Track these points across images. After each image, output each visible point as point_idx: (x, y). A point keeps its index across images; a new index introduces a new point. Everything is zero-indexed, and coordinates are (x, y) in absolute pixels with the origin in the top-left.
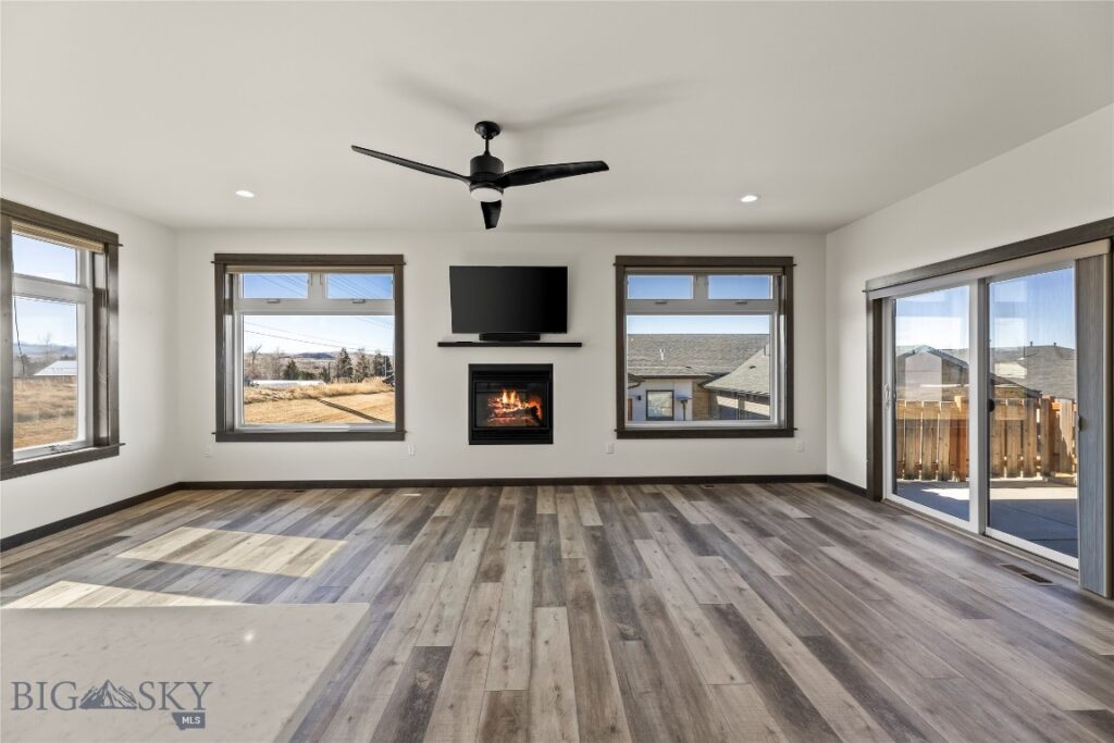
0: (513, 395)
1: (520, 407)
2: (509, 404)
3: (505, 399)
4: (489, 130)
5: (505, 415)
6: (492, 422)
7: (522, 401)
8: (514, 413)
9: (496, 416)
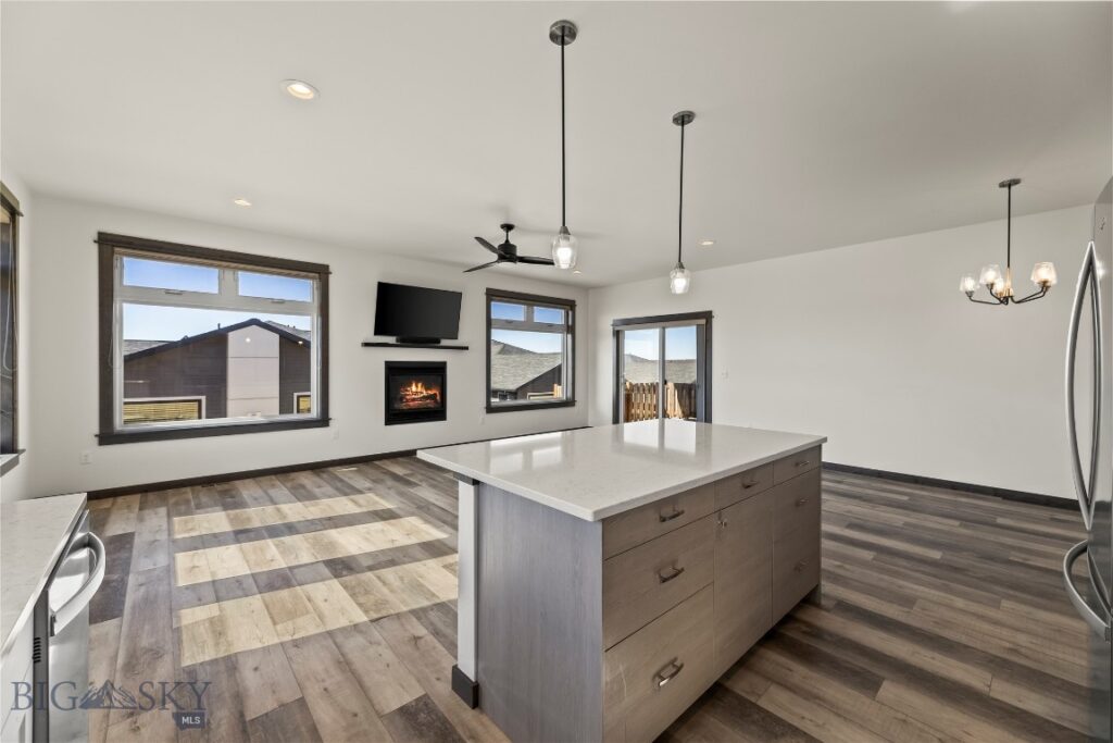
0: (420, 385)
1: (425, 394)
2: (416, 391)
3: (414, 388)
4: (508, 227)
5: (414, 400)
6: (403, 406)
7: (426, 389)
8: (421, 399)
9: (407, 400)
